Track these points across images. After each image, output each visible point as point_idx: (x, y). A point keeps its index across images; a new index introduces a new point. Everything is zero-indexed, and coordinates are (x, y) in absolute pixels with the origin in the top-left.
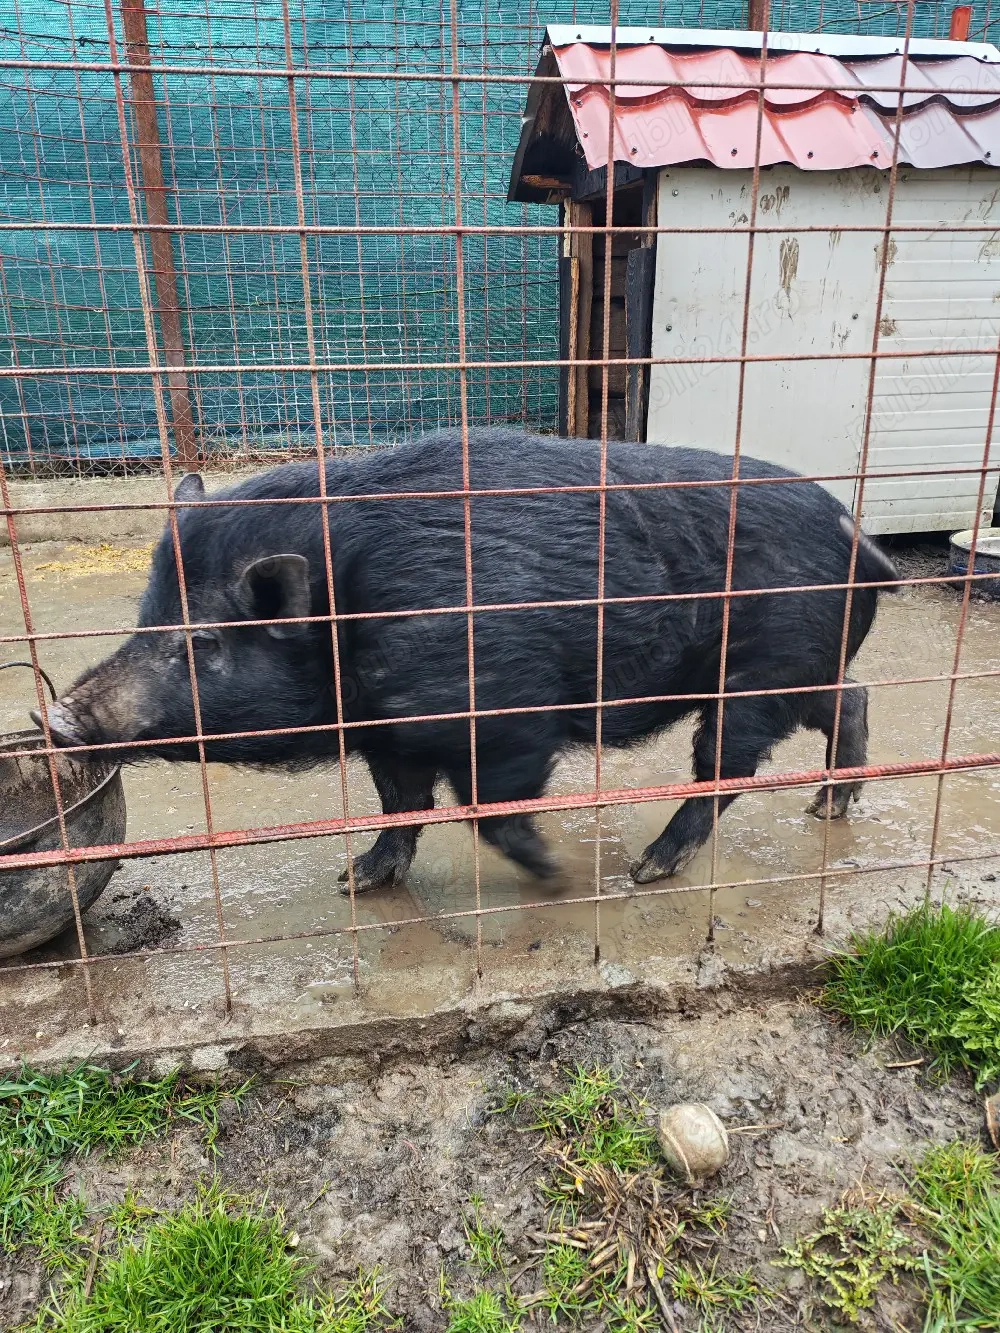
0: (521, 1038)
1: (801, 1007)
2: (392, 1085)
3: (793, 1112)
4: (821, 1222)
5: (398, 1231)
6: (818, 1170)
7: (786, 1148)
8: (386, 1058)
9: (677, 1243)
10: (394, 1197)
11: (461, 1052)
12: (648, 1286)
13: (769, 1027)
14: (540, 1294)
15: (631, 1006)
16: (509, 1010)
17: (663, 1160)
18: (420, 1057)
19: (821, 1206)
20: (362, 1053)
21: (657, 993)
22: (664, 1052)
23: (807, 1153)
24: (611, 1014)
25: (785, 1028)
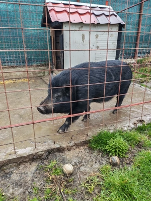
0: (42, 157)
1: (85, 147)
2: (21, 167)
3: (83, 163)
4: (87, 179)
5: (22, 190)
6: (86, 171)
7: (82, 169)
8: (20, 163)
9: (65, 185)
10: (21, 185)
11: (33, 160)
12: (61, 193)
13: (80, 151)
14: (44, 196)
15: (60, 150)
16: (40, 153)
17: (63, 173)
18: (26, 162)
19: (87, 177)
20: (16, 162)
21: (64, 148)
22: (65, 156)
23: (85, 169)
24: (57, 151)
25: (83, 151)
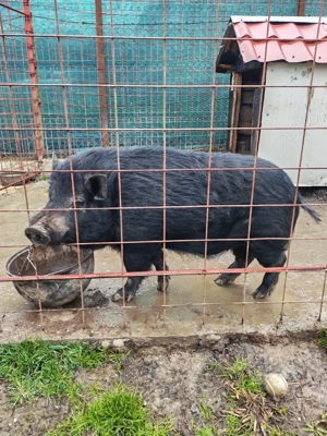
0: (216, 346)
1: (312, 345)
2: (174, 357)
3: (309, 379)
4: (320, 418)
5: (177, 404)
6: (318, 400)
7: (307, 391)
8: (173, 348)
9: (270, 418)
10: (176, 393)
11: (197, 349)
12: (261, 432)
13: (301, 351)
14: (225, 430)
15: (253, 339)
16: (213, 337)
17: (266, 391)
18: (183, 349)
19: (320, 412)
20: (165, 346)
21: (263, 336)
22: (265, 356)
23: (315, 394)
24: (247, 341)
25: (307, 351)
